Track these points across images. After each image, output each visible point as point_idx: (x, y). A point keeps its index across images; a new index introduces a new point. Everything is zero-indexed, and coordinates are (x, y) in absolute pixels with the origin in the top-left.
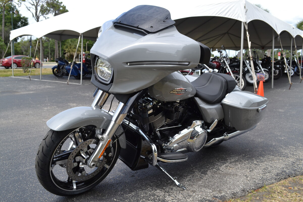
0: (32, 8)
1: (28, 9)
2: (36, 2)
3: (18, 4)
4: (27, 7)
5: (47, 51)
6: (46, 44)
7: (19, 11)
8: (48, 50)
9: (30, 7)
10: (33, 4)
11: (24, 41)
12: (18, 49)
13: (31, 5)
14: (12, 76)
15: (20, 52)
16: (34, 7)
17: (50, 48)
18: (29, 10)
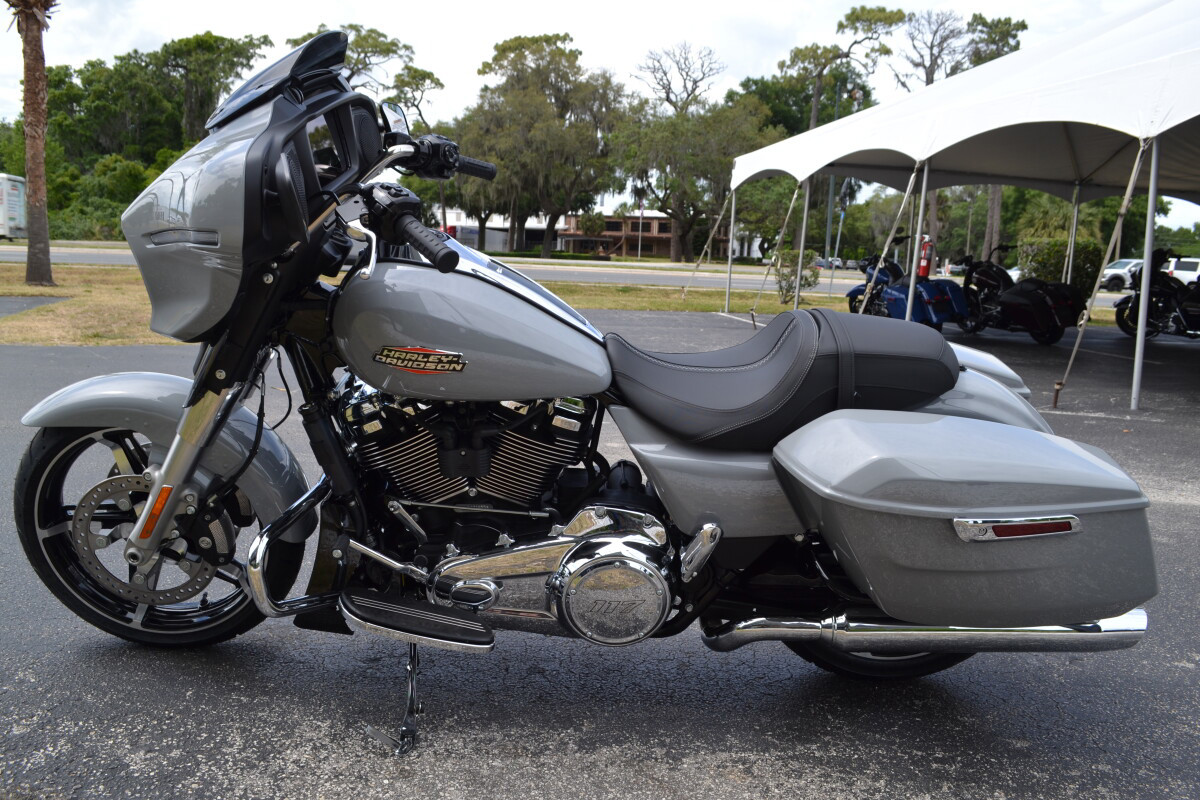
0: (914, 78)
1: (899, 80)
2: (932, 54)
3: (865, 66)
4: (897, 76)
5: (960, 236)
6: (962, 208)
7: (873, 92)
8: (962, 232)
9: (909, 73)
10: (918, 59)
11: (883, 196)
12: (858, 224)
13: (911, 66)
14: (723, 312)
15: (866, 234)
16: (921, 72)
17: (975, 225)
18: (904, 84)
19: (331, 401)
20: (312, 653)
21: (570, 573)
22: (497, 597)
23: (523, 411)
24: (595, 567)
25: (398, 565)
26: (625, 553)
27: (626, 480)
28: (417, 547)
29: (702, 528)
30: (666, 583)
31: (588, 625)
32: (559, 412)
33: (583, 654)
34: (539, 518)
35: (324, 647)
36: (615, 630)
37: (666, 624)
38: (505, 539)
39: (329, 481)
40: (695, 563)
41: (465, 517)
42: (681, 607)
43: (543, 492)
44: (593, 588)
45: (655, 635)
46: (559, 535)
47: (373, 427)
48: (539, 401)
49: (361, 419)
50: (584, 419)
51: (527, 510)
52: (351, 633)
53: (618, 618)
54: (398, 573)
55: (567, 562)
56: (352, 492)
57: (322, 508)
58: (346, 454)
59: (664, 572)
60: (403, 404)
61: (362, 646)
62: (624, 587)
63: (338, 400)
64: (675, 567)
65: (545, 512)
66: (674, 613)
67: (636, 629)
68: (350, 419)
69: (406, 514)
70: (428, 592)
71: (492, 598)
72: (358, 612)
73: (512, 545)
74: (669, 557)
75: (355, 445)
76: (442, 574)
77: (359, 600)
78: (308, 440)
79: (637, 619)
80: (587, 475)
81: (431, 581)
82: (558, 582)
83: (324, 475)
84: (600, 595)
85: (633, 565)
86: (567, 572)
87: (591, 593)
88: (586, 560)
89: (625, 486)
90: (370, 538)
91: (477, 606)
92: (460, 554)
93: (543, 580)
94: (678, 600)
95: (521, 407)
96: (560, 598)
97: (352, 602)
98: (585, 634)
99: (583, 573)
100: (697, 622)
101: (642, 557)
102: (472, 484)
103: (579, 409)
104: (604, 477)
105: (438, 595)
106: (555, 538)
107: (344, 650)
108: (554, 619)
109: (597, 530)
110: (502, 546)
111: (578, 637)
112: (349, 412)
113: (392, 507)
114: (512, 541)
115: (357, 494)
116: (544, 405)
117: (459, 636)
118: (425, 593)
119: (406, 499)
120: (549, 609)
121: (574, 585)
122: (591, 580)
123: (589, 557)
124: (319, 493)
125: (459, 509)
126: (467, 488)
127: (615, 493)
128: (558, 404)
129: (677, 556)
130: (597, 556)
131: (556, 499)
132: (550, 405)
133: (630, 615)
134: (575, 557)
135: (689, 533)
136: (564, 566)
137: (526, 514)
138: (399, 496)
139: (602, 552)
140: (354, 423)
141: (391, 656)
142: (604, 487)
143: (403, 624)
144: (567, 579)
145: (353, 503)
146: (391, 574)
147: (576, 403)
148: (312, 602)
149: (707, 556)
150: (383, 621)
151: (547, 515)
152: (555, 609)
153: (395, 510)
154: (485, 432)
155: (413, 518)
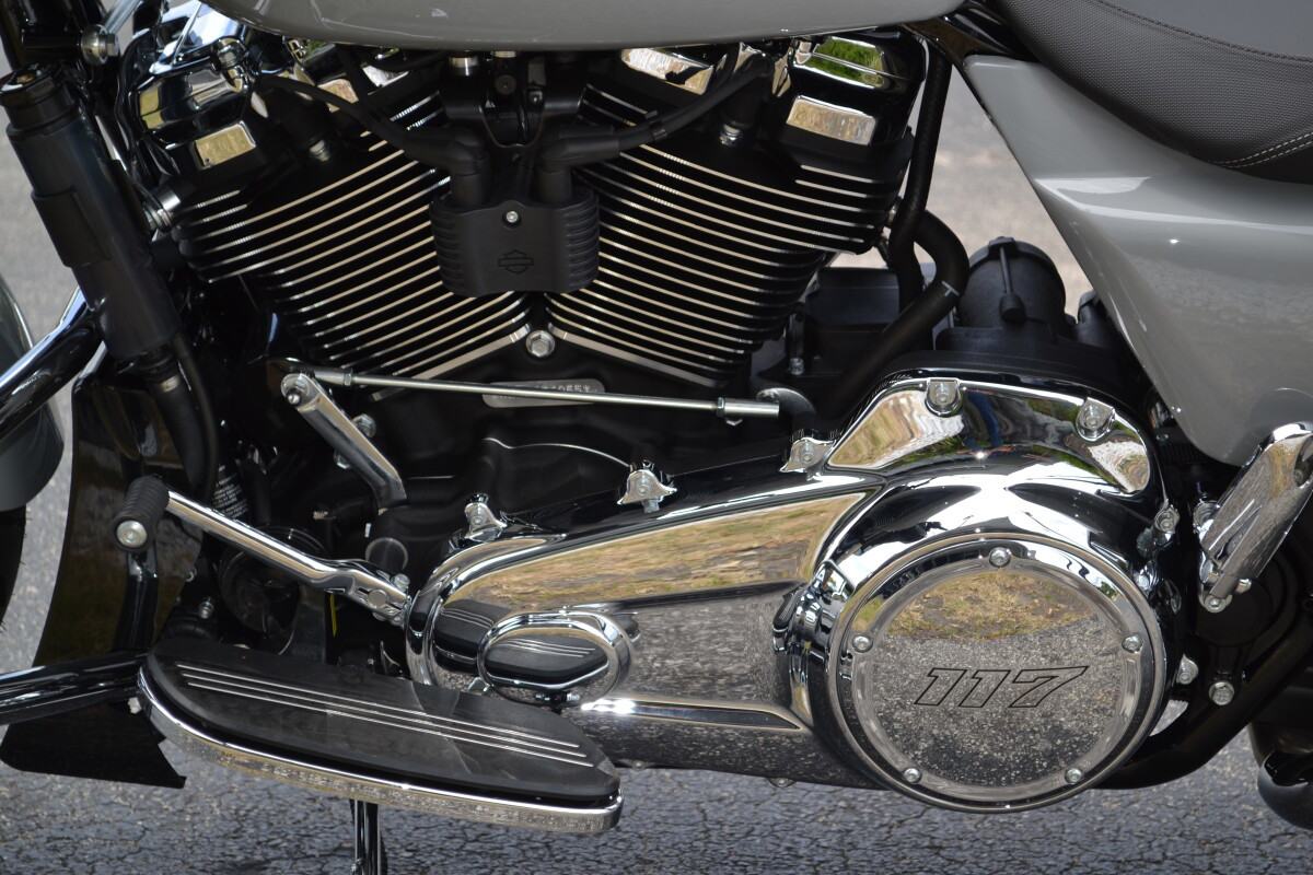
19: (91, 66)
20: (55, 849)
21: (849, 588)
22: (625, 666)
23: (696, 85)
24: (928, 565)
25: (317, 569)
26: (1019, 521)
27: (1017, 299)
28: (373, 518)
29: (1268, 440)
30: (1151, 616)
31: (908, 747)
32: (806, 84)
33: (881, 845)
34: (748, 419)
35: (90, 831)
36: (988, 762)
37: (1149, 744)
38: (645, 483)
39: (96, 316)
40: (1241, 552)
41: (520, 422)
42: (1195, 693)
43: (758, 340)
44: (919, 634)
45: (1114, 781)
46: (813, 469)
47: (226, 144)
48: (746, 52)
49: (187, 123)
50: (884, 105)
51: (711, 396)
52: (177, 781)
53: (998, 725)
54: (320, 591)
55: (837, 556)
56: (168, 349)
57: (78, 399)
58: (143, 228)
59: (1145, 581)
60: (320, 70)
61: (206, 826)
62: (1015, 631)
63: (115, 62)
64: (1180, 561)
65: (768, 400)
66: (1175, 709)
67: (1054, 759)
68: (155, 122)
69: (338, 415)
70: (411, 655)
71: (611, 664)
72: (199, 711)
73: (668, 503)
74: (1158, 534)
75: (172, 202)
76: (454, 596)
77: (200, 675)
78: (29, 188)
79: (1057, 730)
80: (893, 286)
81: (418, 620)
82: (811, 616)
83: (79, 299)
84: (942, 653)
85: (1045, 555)
86: (837, 584)
87: (914, 649)
88: (897, 547)
89: (1014, 318)
90: (227, 492)
91: (563, 692)
92: (506, 535)
93: (762, 613)
94: (1188, 668)
95: (691, 72)
96: (822, 665)
97: (182, 684)
98: (899, 775)
99: (890, 586)
100: (1243, 741)
101: (1076, 532)
102: (538, 320)
103: (870, 74)
104: (949, 289)
105: (443, 661)
106: (800, 479)
107: (152, 841)
108: (802, 729)
109: (927, 450)
110: (637, 508)
111: (875, 783)
112: (150, 101)
113: (293, 391)
114: (670, 490)
115: (185, 353)
116: (761, 66)
117: (512, 781)
118: (401, 657)
119: (334, 366)
120: (786, 700)
121: (861, 624)
122: (913, 611)
123: (906, 536)
124: (65, 354)
125: (499, 395)
126: (523, 332)
127: (986, 337)
128: (802, 57)
129: (1185, 529)
130: (933, 533)
131: (797, 362)
132: (781, 65)
133: (1034, 717)
134: (862, 537)
135: (1224, 456)
136: (829, 567)
137: (709, 406)
138: (314, 360)
139: (950, 517)
140: (167, 134)
141: (296, 855)
142: (948, 322)
143: (341, 748)
144: (837, 608)
145: (171, 384)
146: (297, 595)
147: (861, 57)
148: (54, 685)
149: (1279, 531)
150: (278, 737)
151: (774, 410)
152: (803, 697)
153: (304, 400)
154: (579, 150)
155: (360, 425)
